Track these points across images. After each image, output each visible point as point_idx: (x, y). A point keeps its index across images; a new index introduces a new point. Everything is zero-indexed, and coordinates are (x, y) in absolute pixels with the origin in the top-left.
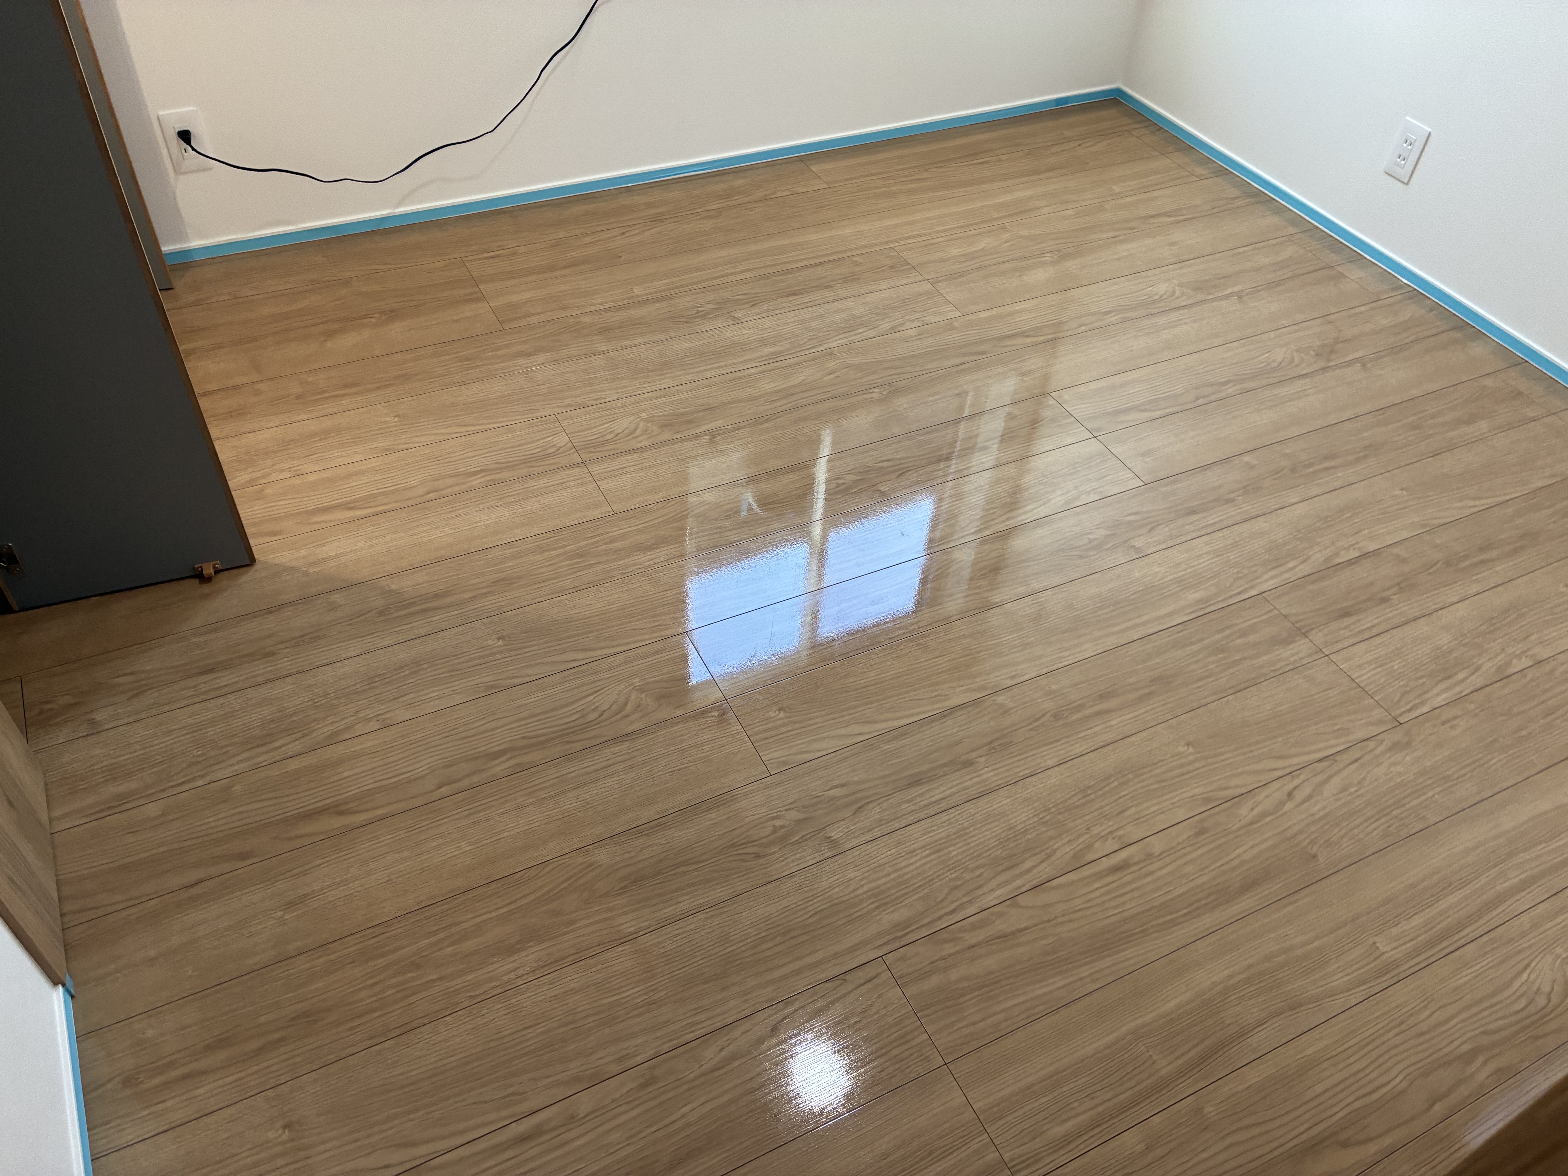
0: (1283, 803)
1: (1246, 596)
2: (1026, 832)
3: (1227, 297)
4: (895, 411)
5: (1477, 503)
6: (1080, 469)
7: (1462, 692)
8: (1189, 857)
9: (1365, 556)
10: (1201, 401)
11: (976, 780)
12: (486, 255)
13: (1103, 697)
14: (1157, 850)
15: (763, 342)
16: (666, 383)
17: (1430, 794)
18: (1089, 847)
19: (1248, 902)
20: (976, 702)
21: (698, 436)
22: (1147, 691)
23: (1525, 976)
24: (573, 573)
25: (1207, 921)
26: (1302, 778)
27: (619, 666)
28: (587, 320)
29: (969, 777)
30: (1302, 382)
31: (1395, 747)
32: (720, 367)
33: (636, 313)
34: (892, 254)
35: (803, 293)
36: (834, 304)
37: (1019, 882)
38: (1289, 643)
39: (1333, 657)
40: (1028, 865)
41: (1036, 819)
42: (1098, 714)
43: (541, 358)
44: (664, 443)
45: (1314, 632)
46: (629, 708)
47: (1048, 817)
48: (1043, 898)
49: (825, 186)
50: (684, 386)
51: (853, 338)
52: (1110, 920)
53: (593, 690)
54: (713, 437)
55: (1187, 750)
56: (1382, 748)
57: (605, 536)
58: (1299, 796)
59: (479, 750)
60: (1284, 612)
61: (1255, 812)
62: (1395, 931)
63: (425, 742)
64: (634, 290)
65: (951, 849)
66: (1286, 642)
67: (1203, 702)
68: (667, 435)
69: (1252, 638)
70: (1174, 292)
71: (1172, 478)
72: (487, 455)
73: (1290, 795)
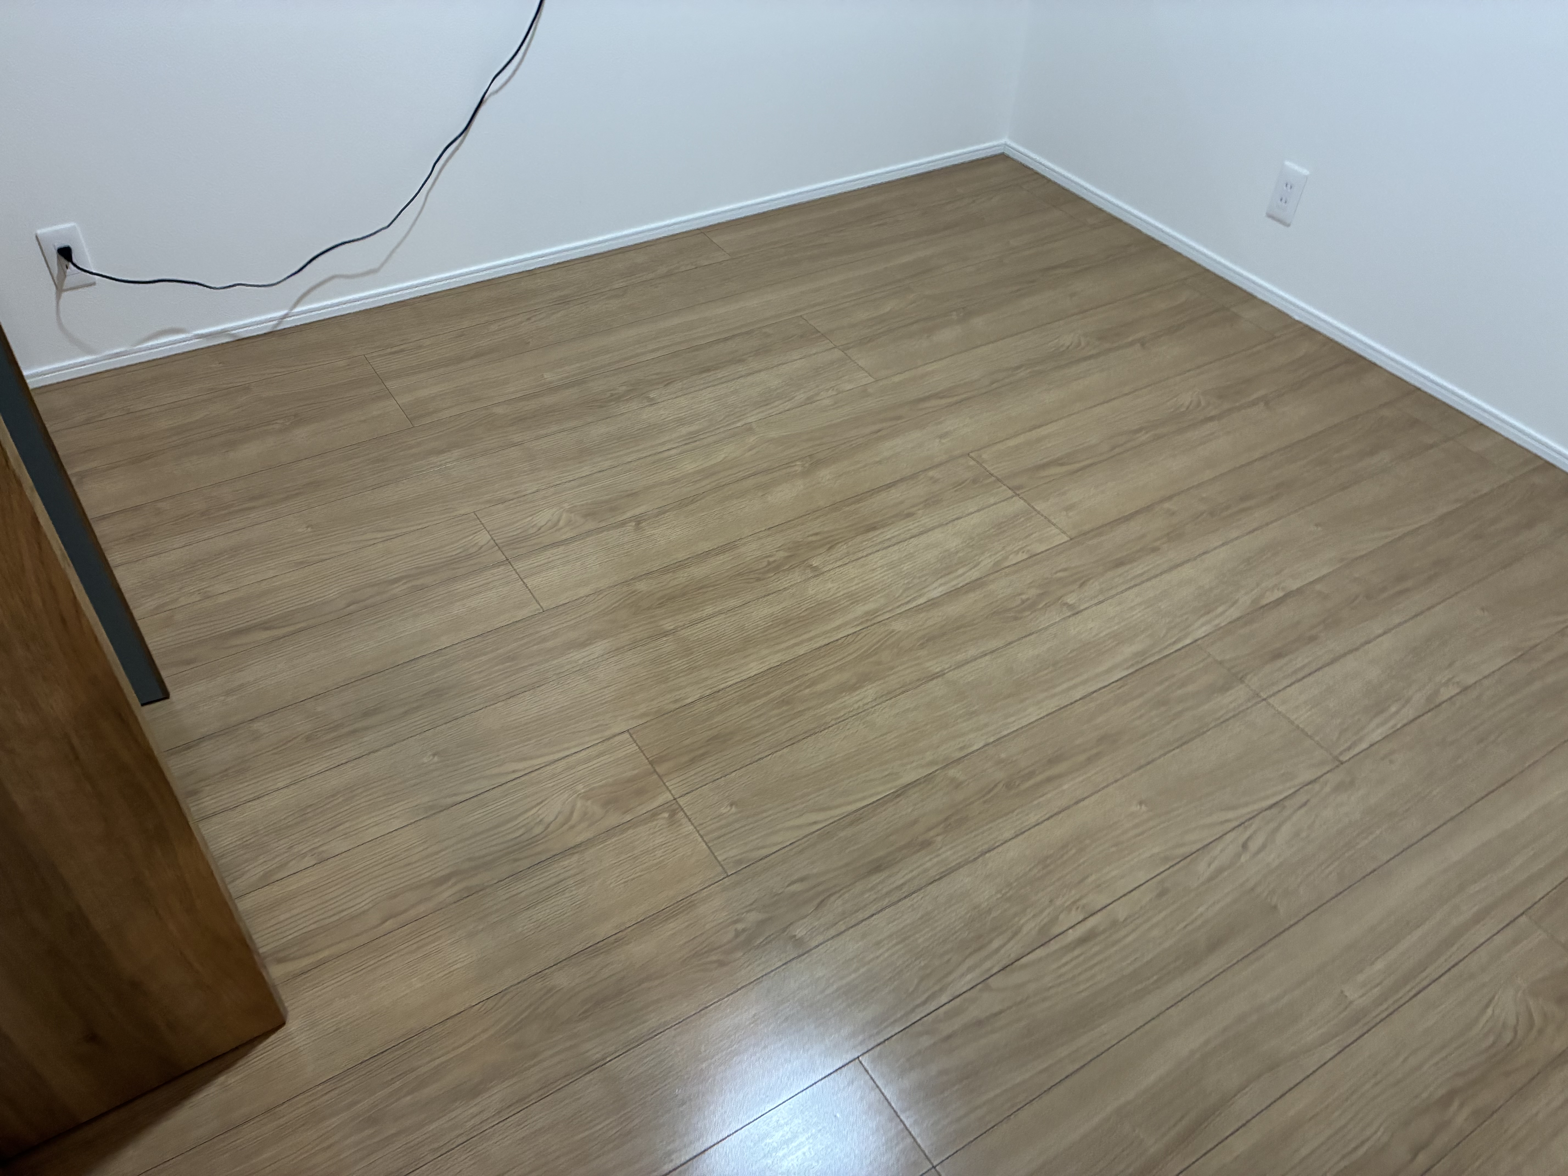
0: (1238, 856)
1: (1179, 646)
2: (990, 911)
3: (1131, 344)
4: (819, 483)
5: (1389, 533)
6: (1005, 528)
7: (1396, 725)
8: (1155, 920)
9: (1288, 595)
10: (1117, 450)
11: (935, 860)
12: (389, 350)
13: (1053, 761)
14: (1121, 916)
15: (681, 422)
16: (586, 470)
17: (1378, 832)
18: (1054, 920)
19: (1214, 963)
20: (928, 778)
21: (623, 524)
22: (1094, 751)
23: (1489, 1011)
24: (506, 678)
25: (1178, 986)
26: (1254, 827)
27: (560, 773)
28: (499, 410)
29: (928, 858)
30: (1211, 424)
31: (1340, 787)
32: (638, 451)
33: (549, 400)
34: (801, 323)
35: (716, 369)
36: (749, 378)
37: (988, 964)
38: (1228, 689)
39: (1271, 701)
40: (995, 944)
41: (999, 896)
42: (1049, 780)
43: (456, 453)
44: (589, 533)
45: (1249, 677)
46: (576, 816)
47: (1011, 892)
48: (1016, 977)
49: (728, 257)
50: (604, 473)
51: (771, 411)
52: (1084, 994)
53: (536, 802)
54: (638, 523)
55: (1141, 808)
56: (1328, 789)
57: (537, 635)
58: (1253, 846)
59: (423, 877)
60: (1219, 659)
61: (1213, 867)
62: (1361, 978)
63: (367, 872)
64: (545, 377)
65: (917, 936)
66: (1225, 688)
67: (1150, 759)
68: (591, 525)
69: (1190, 688)
70: (1079, 344)
71: (1099, 531)
72: (406, 560)
73: (1245, 846)
